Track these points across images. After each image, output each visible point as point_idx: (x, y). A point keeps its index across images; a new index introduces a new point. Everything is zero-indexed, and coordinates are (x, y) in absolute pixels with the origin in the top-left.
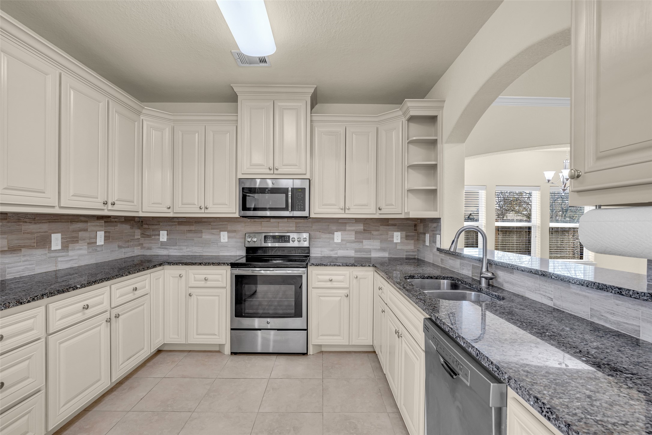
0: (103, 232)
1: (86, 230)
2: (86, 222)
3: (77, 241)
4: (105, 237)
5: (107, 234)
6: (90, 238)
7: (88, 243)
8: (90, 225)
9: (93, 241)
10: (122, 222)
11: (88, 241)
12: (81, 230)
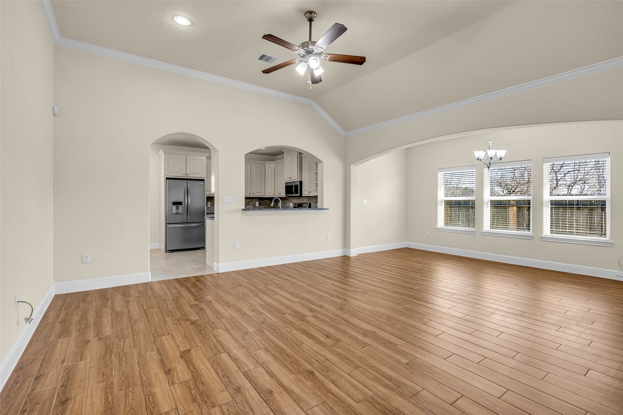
0: (258, 202)
1: (252, 201)
2: (252, 199)
3: (249, 205)
4: (259, 204)
5: (260, 203)
6: (254, 204)
7: (253, 206)
8: (253, 200)
9: (255, 205)
10: (266, 200)
11: (253, 205)
12: (250, 201)
